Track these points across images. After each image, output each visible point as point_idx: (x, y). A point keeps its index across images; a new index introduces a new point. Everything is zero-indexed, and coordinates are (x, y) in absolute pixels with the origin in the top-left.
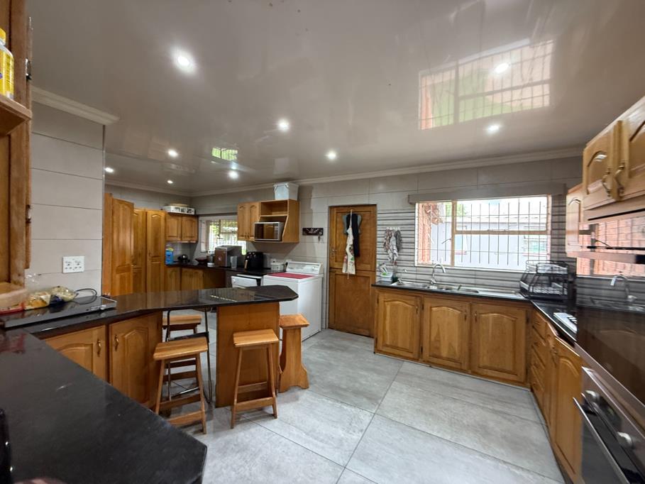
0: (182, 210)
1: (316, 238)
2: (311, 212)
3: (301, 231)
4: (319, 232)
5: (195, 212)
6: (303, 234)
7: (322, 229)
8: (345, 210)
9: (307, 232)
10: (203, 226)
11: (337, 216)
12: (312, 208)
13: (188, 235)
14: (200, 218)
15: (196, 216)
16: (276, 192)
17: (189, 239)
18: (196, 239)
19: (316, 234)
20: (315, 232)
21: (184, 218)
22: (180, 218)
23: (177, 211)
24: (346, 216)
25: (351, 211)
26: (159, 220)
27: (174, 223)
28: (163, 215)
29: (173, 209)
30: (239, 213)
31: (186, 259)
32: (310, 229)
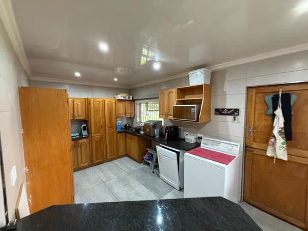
0: (125, 98)
1: (230, 118)
2: (225, 94)
3: (213, 111)
4: (234, 112)
5: (133, 98)
6: (215, 114)
7: (238, 110)
8: (270, 90)
9: (219, 112)
10: (137, 106)
11: (256, 96)
12: (225, 90)
13: (129, 112)
14: (136, 102)
15: (133, 100)
16: (190, 79)
17: (129, 115)
18: (133, 114)
19: (230, 114)
20: (229, 112)
21: (126, 102)
22: (124, 102)
23: (123, 98)
24: (271, 96)
25: (281, 90)
26: (112, 104)
27: (121, 105)
28: (114, 101)
29: (120, 97)
30: (160, 97)
31: (129, 126)
32: (223, 110)
